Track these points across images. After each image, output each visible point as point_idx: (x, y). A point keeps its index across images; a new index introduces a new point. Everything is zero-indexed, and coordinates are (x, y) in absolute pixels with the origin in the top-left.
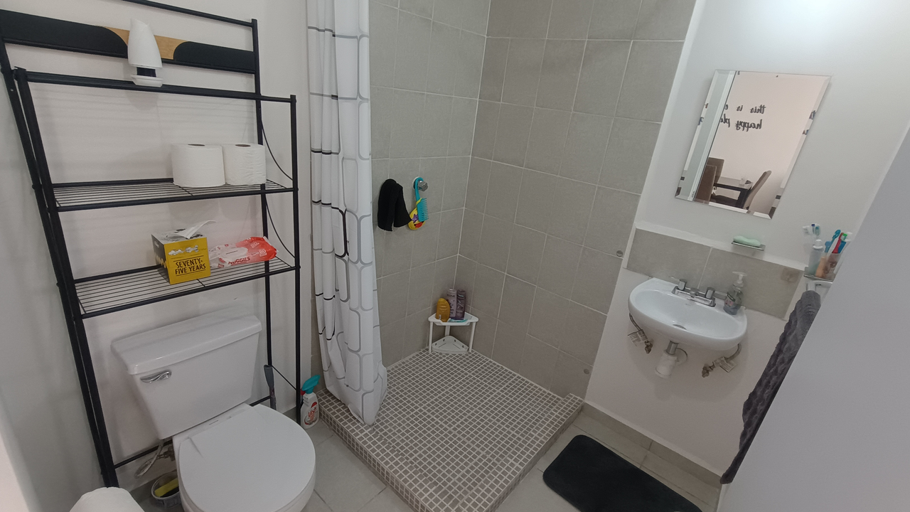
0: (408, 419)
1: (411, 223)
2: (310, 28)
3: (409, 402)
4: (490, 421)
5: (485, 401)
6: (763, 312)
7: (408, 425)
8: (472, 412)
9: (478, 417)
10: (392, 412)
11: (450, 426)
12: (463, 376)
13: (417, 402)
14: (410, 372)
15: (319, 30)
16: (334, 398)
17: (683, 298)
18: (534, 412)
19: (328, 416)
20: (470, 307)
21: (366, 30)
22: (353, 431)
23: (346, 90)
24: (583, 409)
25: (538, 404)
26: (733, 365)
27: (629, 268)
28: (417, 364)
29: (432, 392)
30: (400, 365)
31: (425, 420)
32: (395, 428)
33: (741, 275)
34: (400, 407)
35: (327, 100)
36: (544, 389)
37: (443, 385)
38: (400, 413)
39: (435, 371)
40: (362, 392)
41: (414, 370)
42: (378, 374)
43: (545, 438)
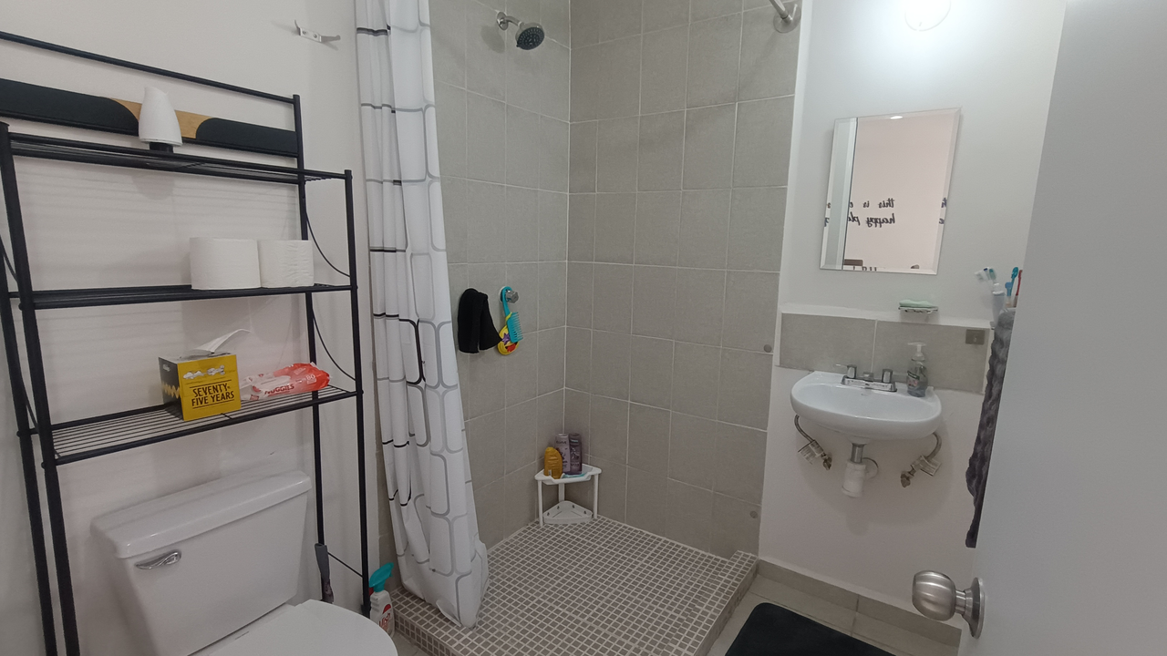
0: (523, 615)
1: (501, 344)
2: (363, 105)
3: (521, 592)
4: (637, 602)
5: (626, 578)
6: (956, 390)
7: (524, 623)
8: (611, 594)
9: (619, 600)
10: (499, 609)
11: (583, 616)
12: (591, 550)
13: (532, 591)
14: (517, 554)
15: (374, 107)
16: (415, 597)
17: (857, 387)
18: (695, 583)
19: (407, 624)
20: (589, 456)
21: (432, 99)
22: (447, 638)
23: (411, 170)
24: (759, 570)
25: (698, 571)
26: (935, 465)
27: (782, 365)
28: (526, 542)
29: (551, 576)
30: (502, 546)
31: (546, 613)
32: (505, 629)
33: (919, 346)
34: (510, 601)
35: (387, 186)
36: (702, 552)
37: (565, 565)
38: (510, 609)
39: (551, 548)
40: (455, 576)
41: (522, 550)
42: (476, 551)
43: (715, 611)
